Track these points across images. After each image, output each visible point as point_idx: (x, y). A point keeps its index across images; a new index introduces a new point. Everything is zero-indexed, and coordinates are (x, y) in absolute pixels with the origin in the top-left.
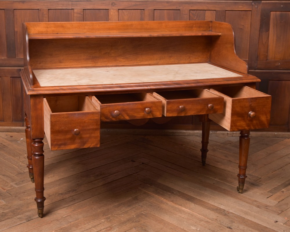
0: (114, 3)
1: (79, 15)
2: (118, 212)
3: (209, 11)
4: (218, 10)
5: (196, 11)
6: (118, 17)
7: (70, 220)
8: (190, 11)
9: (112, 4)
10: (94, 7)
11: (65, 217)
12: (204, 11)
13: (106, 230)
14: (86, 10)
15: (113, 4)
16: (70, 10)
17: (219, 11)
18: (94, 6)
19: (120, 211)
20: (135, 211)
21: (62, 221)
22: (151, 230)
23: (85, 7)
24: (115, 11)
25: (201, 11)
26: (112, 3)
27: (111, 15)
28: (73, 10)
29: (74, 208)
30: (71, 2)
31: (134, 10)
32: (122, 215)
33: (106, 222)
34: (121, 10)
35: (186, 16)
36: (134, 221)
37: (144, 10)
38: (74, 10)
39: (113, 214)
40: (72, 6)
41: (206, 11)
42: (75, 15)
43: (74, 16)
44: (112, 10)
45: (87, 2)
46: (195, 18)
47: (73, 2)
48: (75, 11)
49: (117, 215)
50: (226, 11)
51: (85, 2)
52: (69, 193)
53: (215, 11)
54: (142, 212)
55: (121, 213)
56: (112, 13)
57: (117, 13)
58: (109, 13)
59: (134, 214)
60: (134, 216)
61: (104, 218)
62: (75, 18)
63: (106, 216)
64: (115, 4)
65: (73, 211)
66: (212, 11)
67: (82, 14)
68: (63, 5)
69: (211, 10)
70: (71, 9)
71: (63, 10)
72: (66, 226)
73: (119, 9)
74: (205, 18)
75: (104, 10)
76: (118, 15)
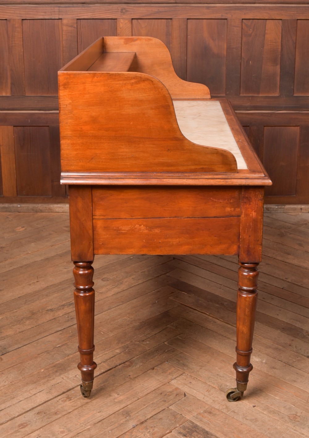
0: (125, 9)
1: (70, 29)
2: (141, 336)
3: (272, 21)
4: (285, 19)
5: (251, 20)
6: (131, 31)
7: (67, 352)
8: (243, 20)
9: (122, 12)
10: (93, 16)
11: (59, 346)
12: (265, 20)
13: (124, 366)
14: (82, 20)
15: (124, 11)
16: (57, 20)
17: (287, 20)
18: (95, 14)
19: (143, 335)
20: (166, 335)
21: (55, 354)
22: (193, 364)
23: (79, 15)
24: (127, 21)
25: (260, 20)
26: (122, 10)
27: (120, 28)
28: (61, 20)
29: (72, 332)
30: (58, 9)
31: (156, 20)
32: (147, 342)
33: (122, 354)
34: (136, 20)
35: (237, 28)
36: (166, 351)
37: (171, 20)
38: (63, 20)
39: (133, 341)
40: (59, 15)
41: (267, 21)
42: (65, 28)
43: (62, 31)
44: (122, 21)
45: (84, 8)
46: (250, 32)
47: (61, 9)
48: (65, 21)
49: (139, 341)
50: (298, 21)
51: (80, 8)
52: (63, 309)
53: (280, 21)
54: (178, 337)
55: (146, 338)
56: (121, 25)
57: (129, 25)
58: (118, 25)
59: (165, 340)
60: (166, 343)
61: (120, 348)
62: (64, 33)
63: (122, 343)
64: (127, 11)
65: (71, 336)
66: (276, 21)
67: (75, 26)
68: (45, 12)
69: (274, 18)
70: (58, 18)
71: (44, 20)
72: (61, 360)
73: (132, 19)
74: (265, 32)
75: (110, 20)
76: (131, 28)
